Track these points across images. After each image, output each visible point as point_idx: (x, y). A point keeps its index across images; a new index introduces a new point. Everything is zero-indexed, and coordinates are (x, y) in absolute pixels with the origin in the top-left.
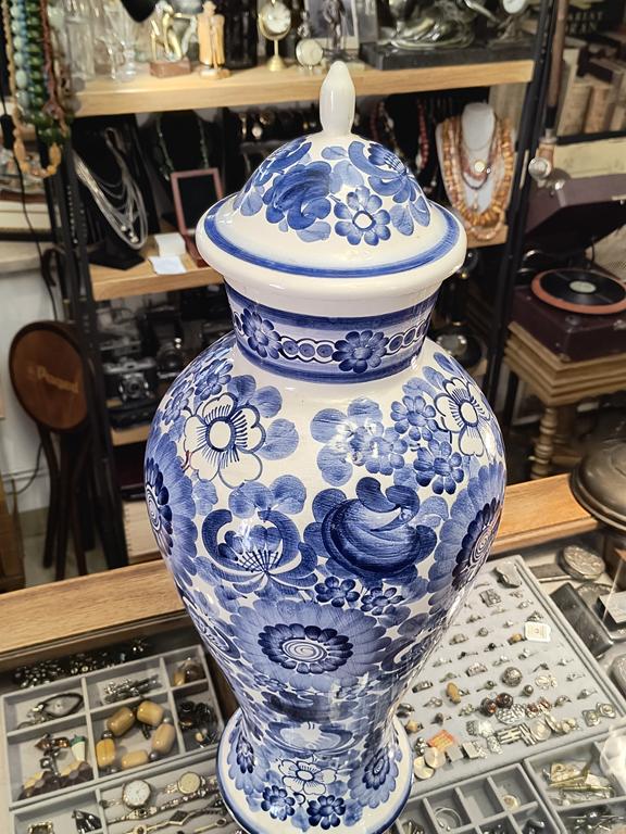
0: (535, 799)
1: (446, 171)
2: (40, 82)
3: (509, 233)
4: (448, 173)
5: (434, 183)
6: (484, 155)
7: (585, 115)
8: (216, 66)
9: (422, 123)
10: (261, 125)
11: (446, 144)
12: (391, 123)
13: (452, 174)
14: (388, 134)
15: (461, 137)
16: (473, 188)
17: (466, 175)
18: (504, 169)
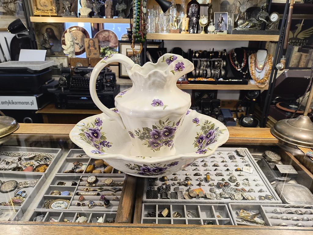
0: (229, 217)
1: (250, 67)
2: (139, 25)
3: (269, 86)
4: (251, 67)
5: (247, 72)
6: (263, 63)
7: (299, 62)
8: (185, 30)
9: (245, 55)
10: (199, 53)
11: (251, 60)
12: (235, 55)
13: (252, 68)
14: (234, 57)
15: (256, 58)
16: (258, 72)
17: (256, 68)
18: (268, 67)
